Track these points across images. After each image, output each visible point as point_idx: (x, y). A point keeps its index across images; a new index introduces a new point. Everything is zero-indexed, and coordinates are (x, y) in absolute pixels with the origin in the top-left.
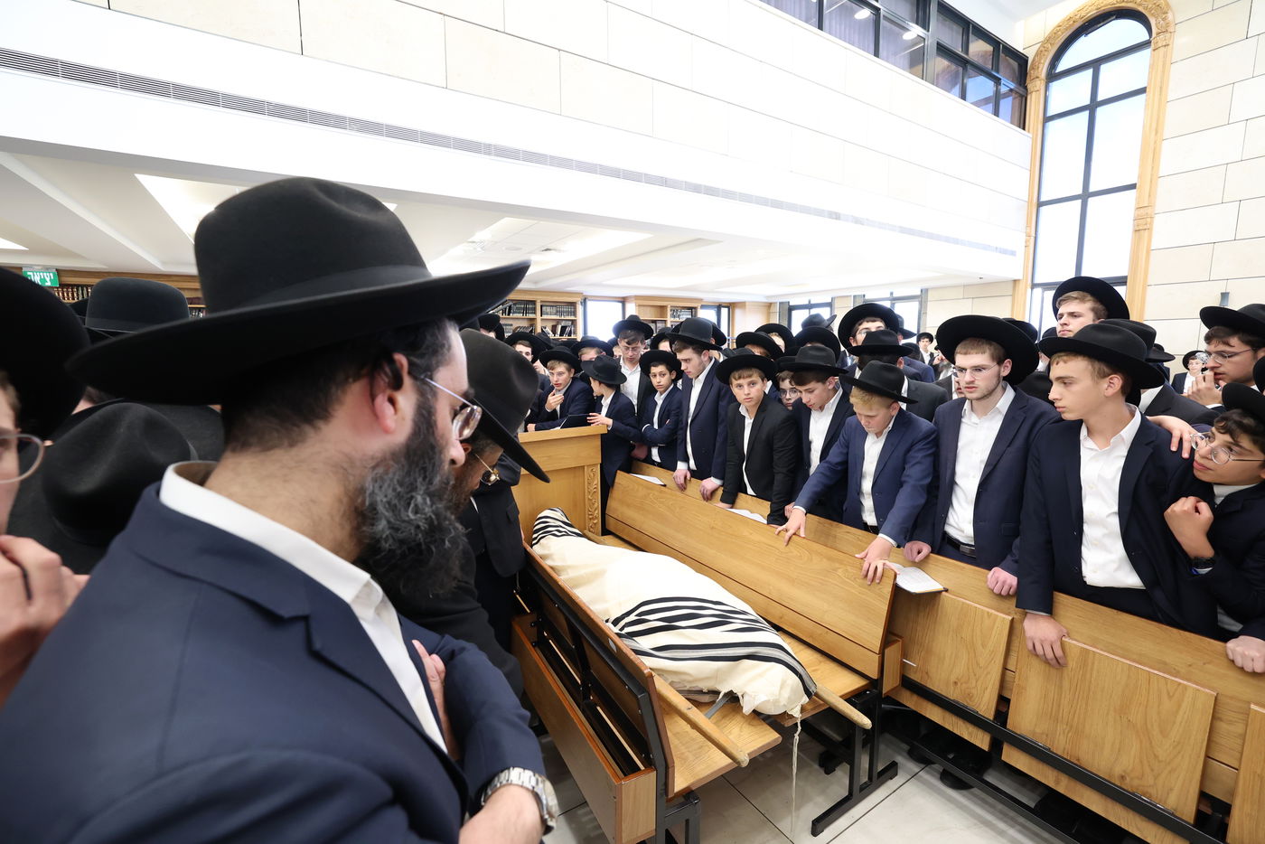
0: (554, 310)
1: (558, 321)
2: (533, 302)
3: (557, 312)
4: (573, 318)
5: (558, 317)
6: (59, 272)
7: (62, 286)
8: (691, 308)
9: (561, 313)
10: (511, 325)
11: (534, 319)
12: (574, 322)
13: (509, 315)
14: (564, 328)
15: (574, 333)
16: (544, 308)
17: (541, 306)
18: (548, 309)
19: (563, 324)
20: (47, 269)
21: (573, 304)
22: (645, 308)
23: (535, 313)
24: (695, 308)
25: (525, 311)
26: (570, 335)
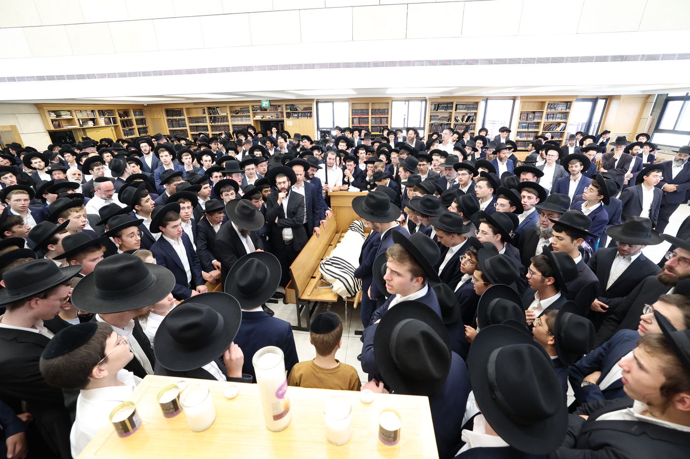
0: (464, 107)
1: (467, 114)
2: (452, 103)
3: (466, 108)
4: (475, 111)
5: (466, 111)
6: (270, 101)
7: (271, 105)
8: (567, 102)
9: (468, 108)
10: (438, 116)
11: (451, 113)
12: (476, 114)
13: (437, 111)
14: (469, 117)
15: (475, 120)
16: (458, 106)
17: (457, 105)
18: (461, 106)
19: (469, 115)
20: (267, 101)
21: (477, 103)
22: (529, 103)
23: (452, 109)
24: (571, 102)
25: (447, 108)
26: (472, 122)
